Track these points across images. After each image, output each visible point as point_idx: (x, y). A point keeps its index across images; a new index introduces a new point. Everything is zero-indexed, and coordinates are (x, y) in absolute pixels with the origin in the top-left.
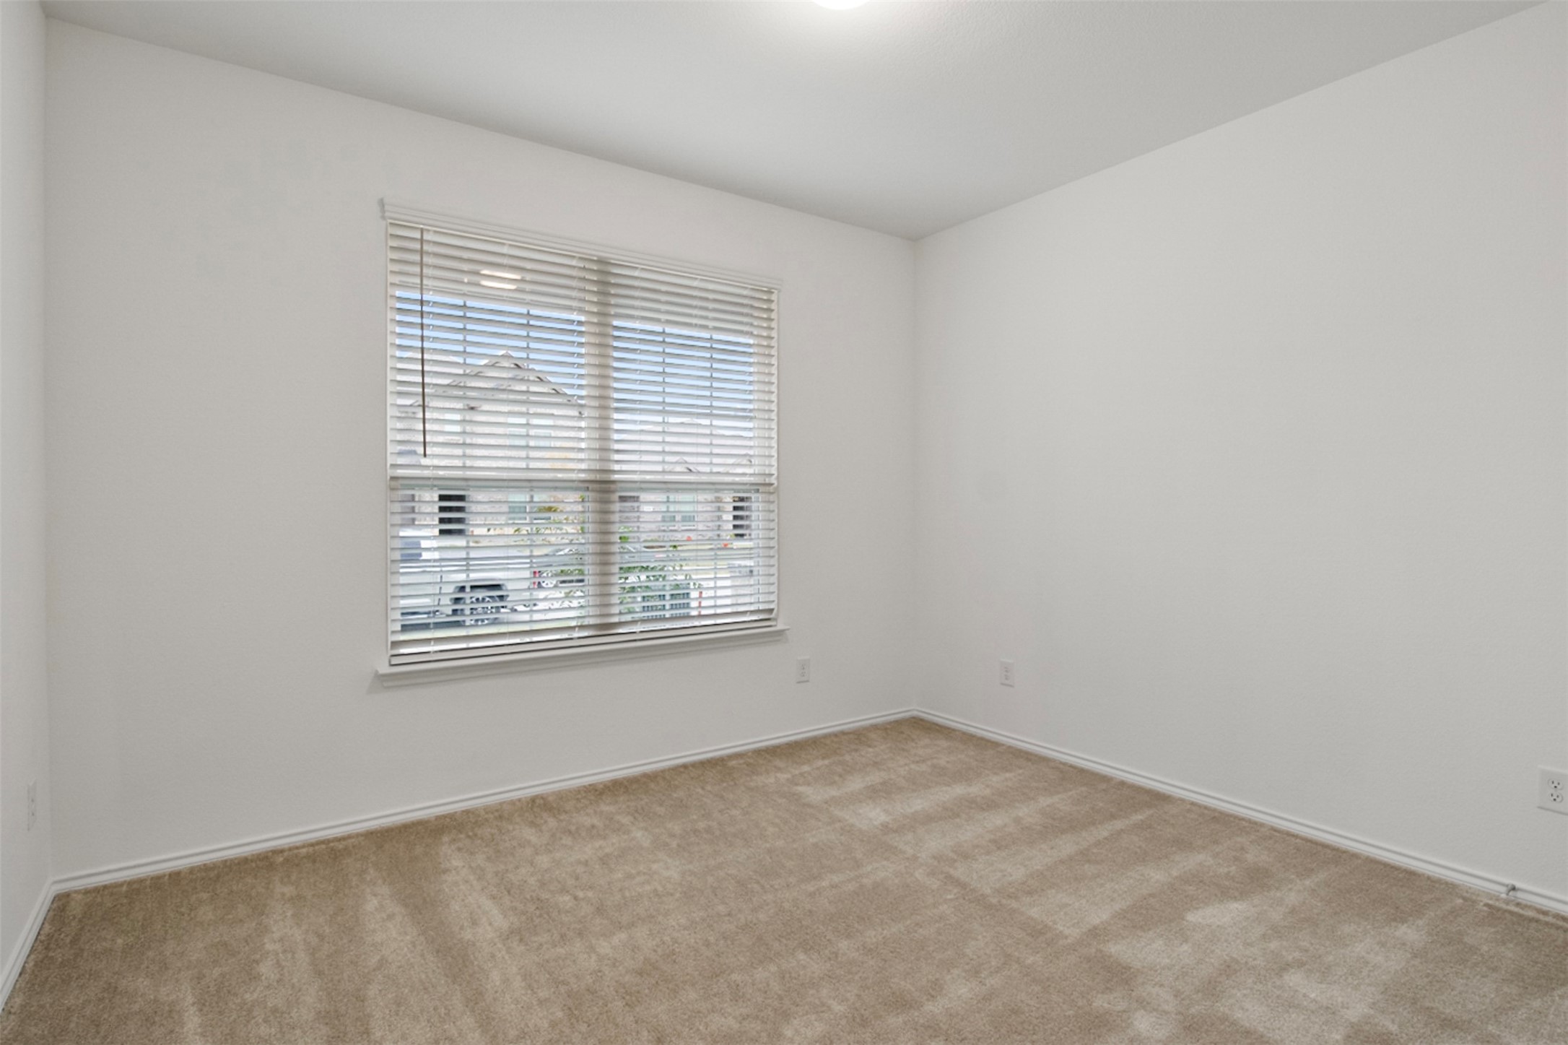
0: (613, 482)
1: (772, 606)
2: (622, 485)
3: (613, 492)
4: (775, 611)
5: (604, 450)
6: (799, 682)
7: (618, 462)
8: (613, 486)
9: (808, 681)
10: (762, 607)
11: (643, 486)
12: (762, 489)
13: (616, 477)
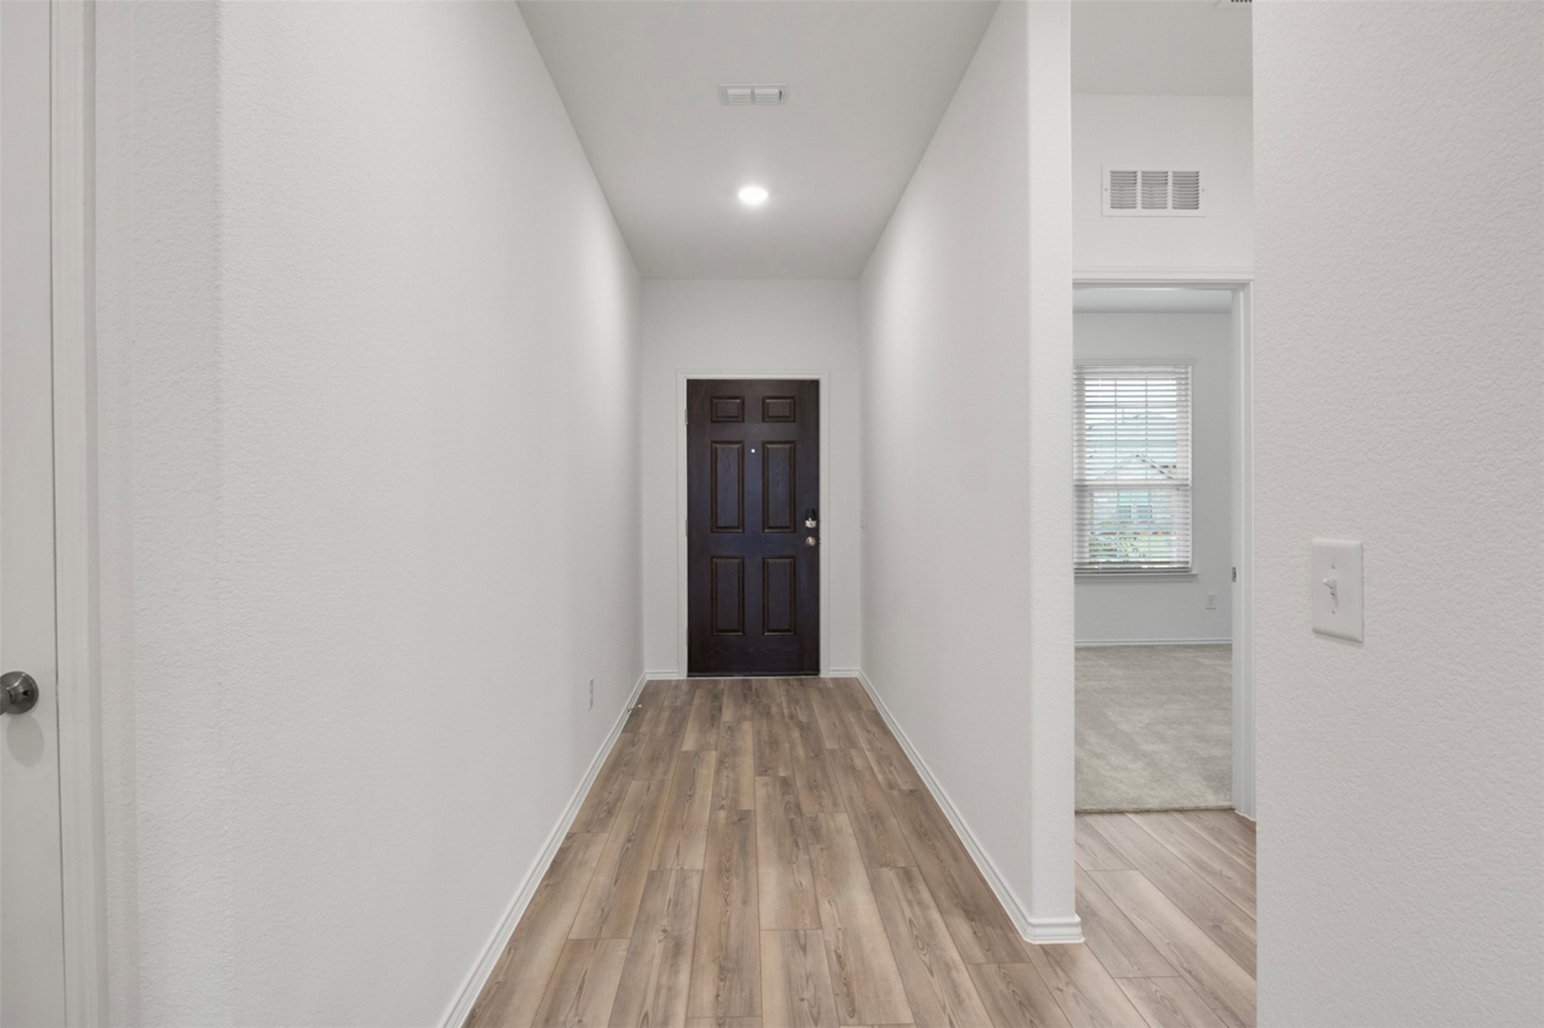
0: (1086, 486)
1: (1188, 560)
2: (1092, 487)
3: (1086, 491)
4: (1190, 563)
5: (1081, 468)
6: (1208, 609)
7: (1088, 475)
8: (1085, 488)
9: (1214, 609)
10: (1181, 560)
11: (1103, 487)
12: (1181, 488)
13: (1087, 483)
